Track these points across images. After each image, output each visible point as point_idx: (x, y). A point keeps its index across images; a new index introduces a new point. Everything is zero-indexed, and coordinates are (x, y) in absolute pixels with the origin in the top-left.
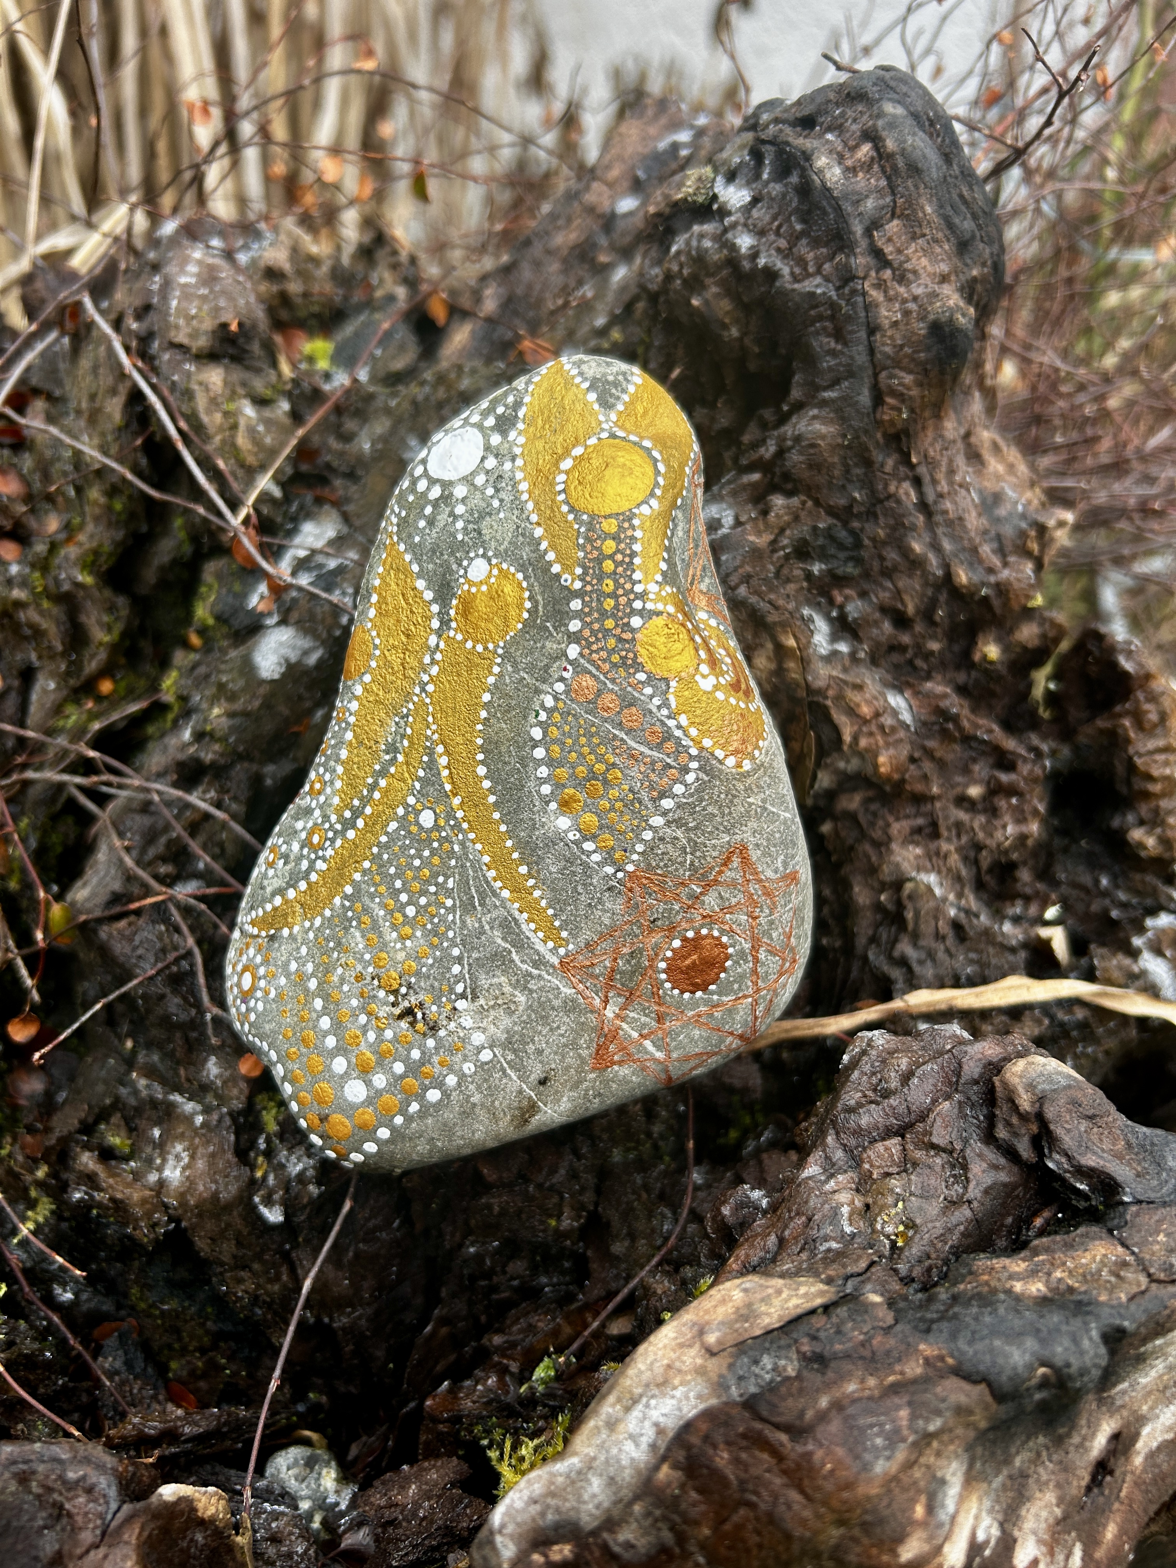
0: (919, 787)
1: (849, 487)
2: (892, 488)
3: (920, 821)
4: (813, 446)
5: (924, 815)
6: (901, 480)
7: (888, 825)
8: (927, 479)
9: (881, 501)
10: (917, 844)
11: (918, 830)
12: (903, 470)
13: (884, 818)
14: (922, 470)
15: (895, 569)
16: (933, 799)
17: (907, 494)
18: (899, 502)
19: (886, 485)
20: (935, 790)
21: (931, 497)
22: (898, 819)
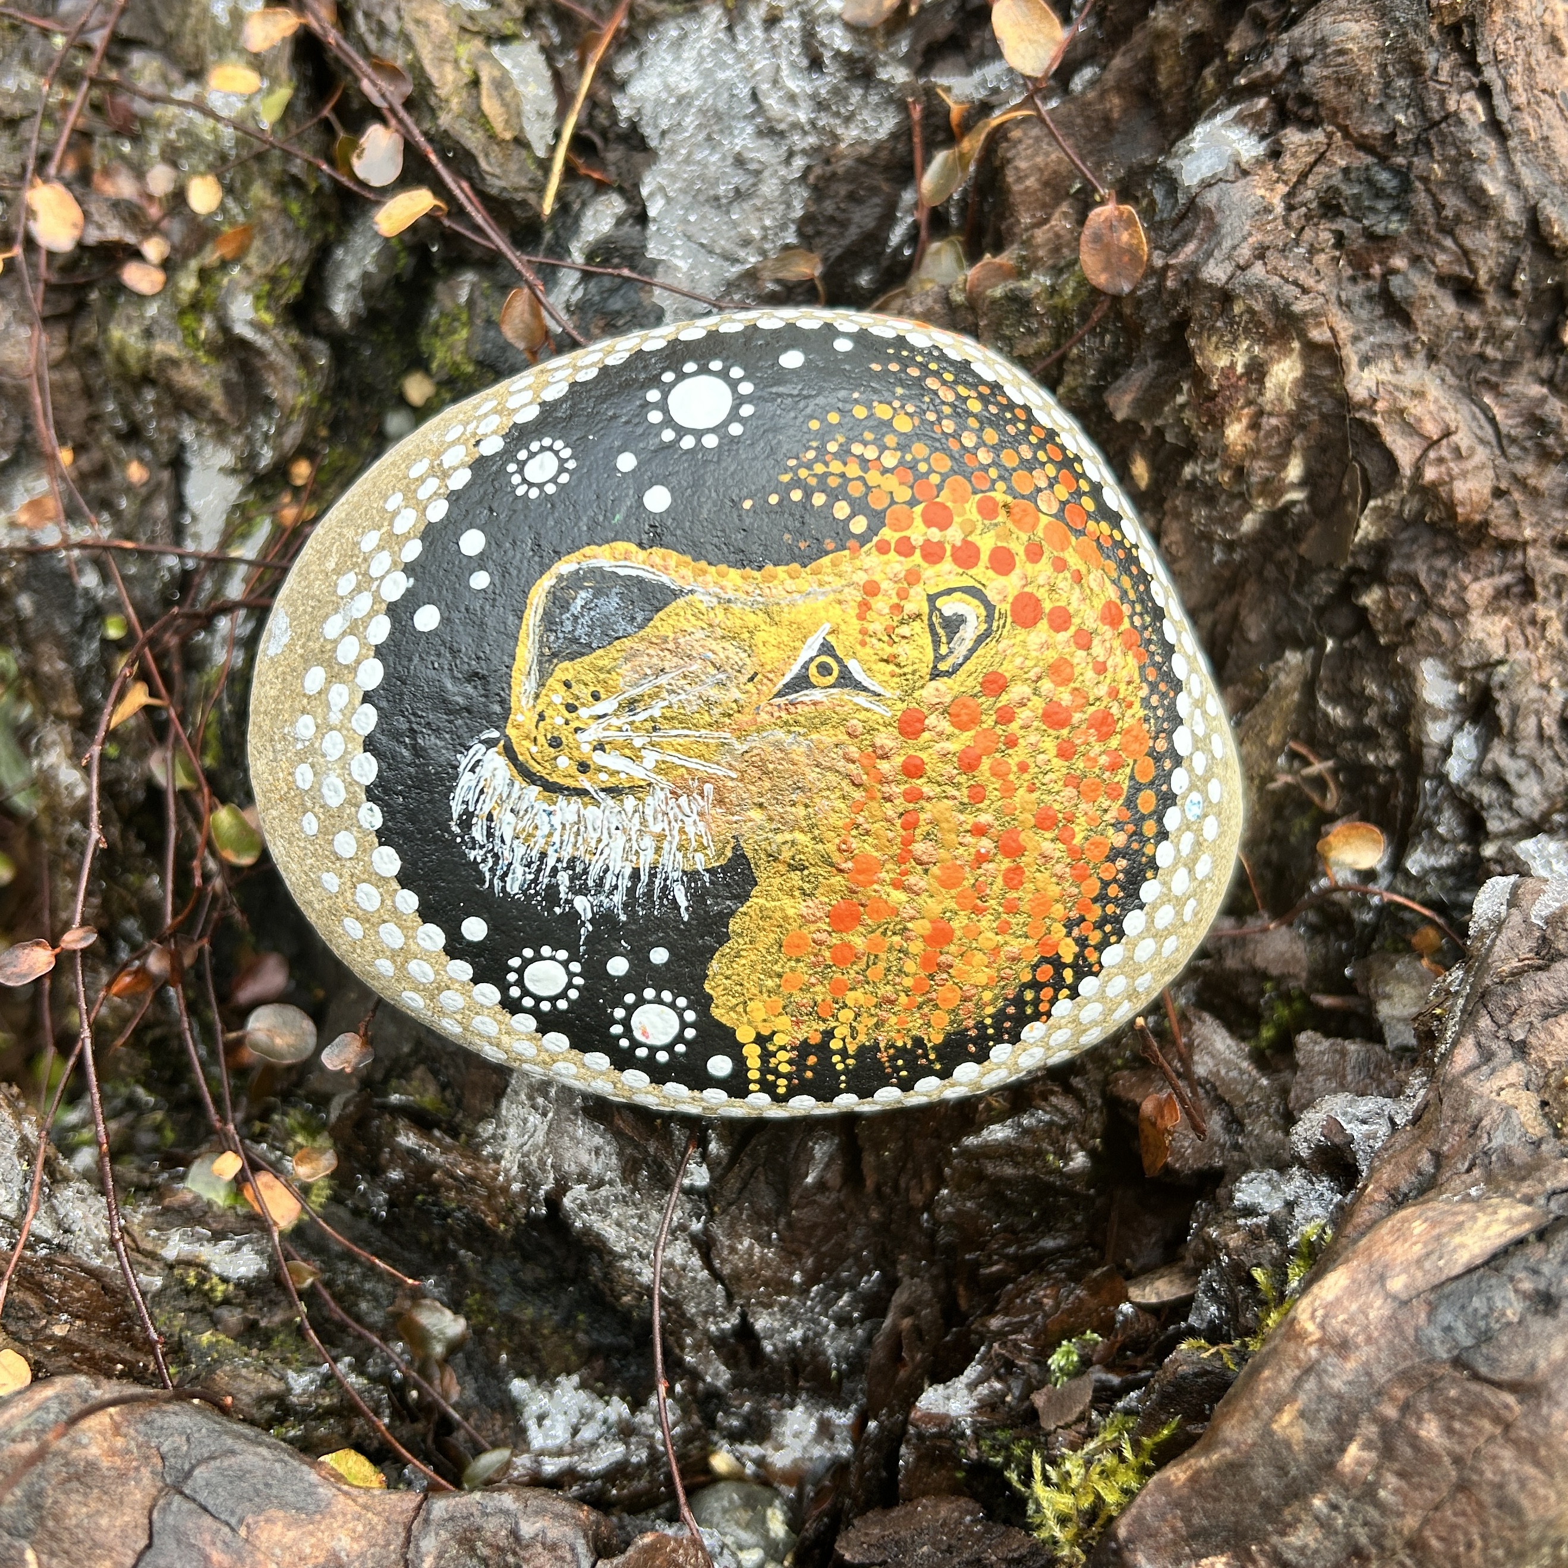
0: (1506, 531)
1: (1390, 107)
2: (1452, 105)
3: (1507, 578)
4: (1341, 52)
5: (1513, 569)
6: (1462, 91)
7: (1464, 588)
8: (1497, 86)
9: (1436, 124)
10: (1505, 612)
11: (1504, 592)
12: (1464, 75)
13: (1456, 577)
14: (1490, 74)
15: (1458, 219)
16: (1524, 545)
17: (1472, 110)
18: (1461, 123)
19: (1443, 101)
20: (1528, 533)
21: (1504, 112)
22: (1476, 579)
